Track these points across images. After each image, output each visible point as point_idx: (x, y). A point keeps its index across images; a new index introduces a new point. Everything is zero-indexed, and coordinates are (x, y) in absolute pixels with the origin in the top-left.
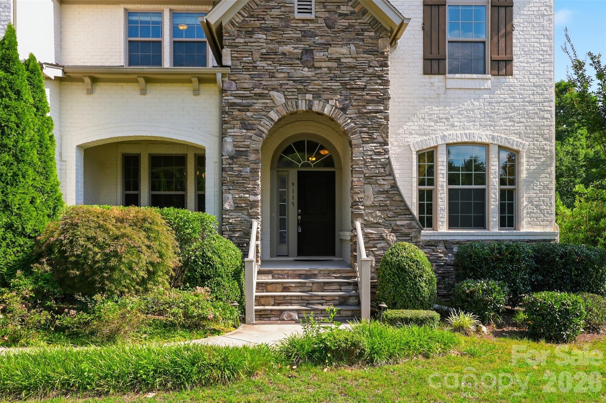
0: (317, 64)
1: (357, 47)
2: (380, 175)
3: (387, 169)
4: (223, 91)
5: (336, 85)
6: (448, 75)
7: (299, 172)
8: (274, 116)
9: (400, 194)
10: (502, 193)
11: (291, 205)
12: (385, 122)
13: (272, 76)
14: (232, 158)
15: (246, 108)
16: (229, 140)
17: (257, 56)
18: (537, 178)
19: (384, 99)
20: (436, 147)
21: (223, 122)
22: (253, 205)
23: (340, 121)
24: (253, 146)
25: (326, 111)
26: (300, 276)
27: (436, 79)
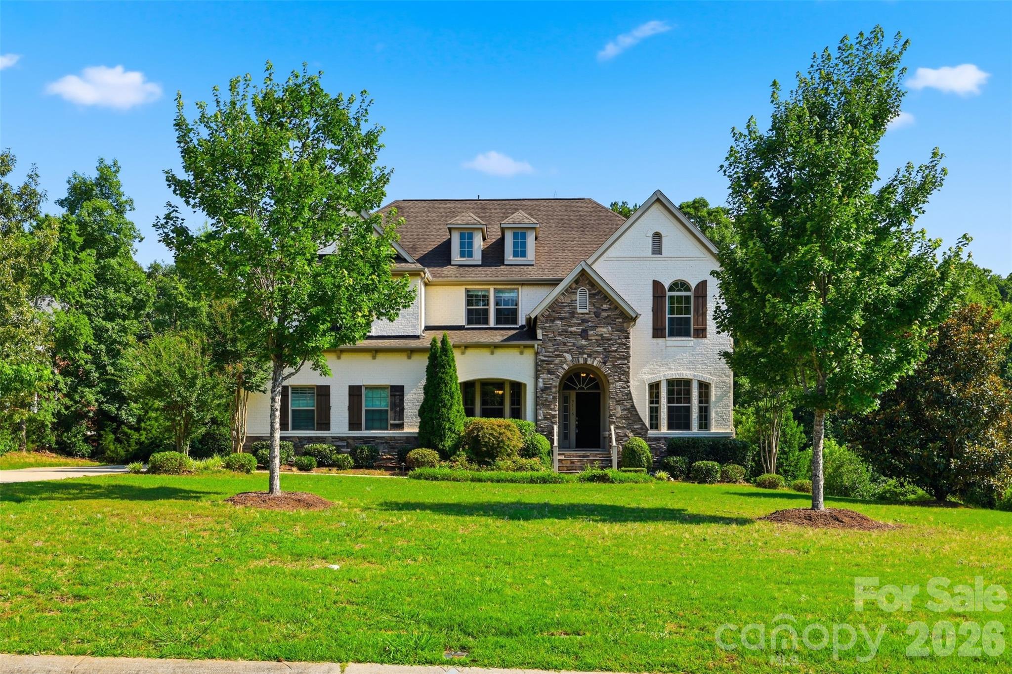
0: (590, 338)
1: (612, 328)
2: (625, 400)
3: (629, 396)
4: (537, 354)
5: (600, 349)
6: (667, 338)
7: (577, 393)
8: (566, 367)
9: (636, 410)
10: (701, 409)
11: (571, 415)
12: (627, 370)
13: (565, 344)
14: (542, 390)
15: (549, 363)
16: (541, 380)
17: (556, 334)
18: (721, 400)
19: (627, 358)
20: (660, 381)
21: (537, 371)
22: (554, 416)
23: (603, 370)
24: (554, 384)
25: (595, 364)
26: (580, 456)
27: (660, 341)
